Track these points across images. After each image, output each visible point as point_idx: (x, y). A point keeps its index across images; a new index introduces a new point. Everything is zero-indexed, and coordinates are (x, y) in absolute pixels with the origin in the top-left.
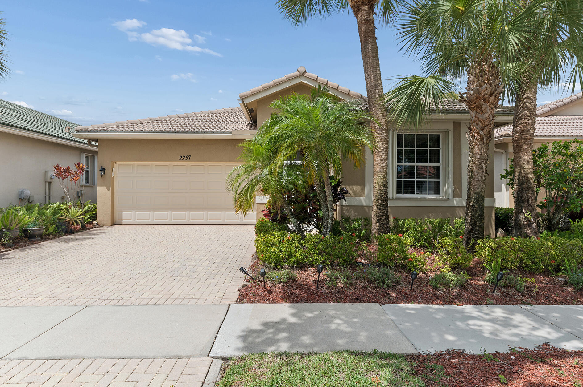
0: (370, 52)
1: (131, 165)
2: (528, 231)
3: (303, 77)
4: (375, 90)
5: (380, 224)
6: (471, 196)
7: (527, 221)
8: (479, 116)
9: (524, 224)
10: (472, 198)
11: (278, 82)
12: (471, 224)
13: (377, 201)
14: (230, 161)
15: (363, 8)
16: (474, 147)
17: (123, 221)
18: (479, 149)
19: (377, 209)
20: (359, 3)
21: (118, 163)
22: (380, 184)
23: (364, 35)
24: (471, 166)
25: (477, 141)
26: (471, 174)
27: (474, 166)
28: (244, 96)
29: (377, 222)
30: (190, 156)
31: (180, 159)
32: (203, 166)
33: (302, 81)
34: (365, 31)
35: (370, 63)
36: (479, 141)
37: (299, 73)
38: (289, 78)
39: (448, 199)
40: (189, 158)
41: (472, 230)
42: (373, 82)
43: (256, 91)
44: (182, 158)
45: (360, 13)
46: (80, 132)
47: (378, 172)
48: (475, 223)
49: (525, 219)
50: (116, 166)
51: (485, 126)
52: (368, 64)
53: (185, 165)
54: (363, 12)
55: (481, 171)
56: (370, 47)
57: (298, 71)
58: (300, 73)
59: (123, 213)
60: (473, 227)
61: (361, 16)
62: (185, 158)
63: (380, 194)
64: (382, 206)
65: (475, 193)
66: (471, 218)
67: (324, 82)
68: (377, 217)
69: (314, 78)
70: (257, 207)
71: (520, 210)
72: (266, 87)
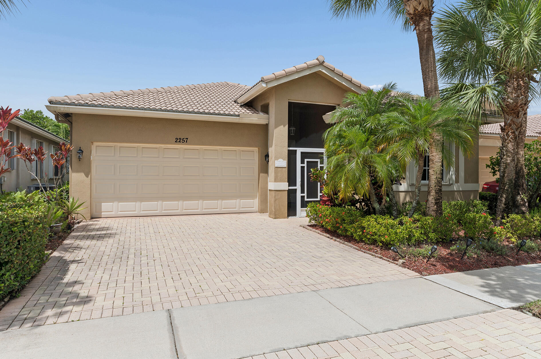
0: (432, 58)
1: (112, 147)
2: (524, 209)
3: (321, 66)
4: (435, 91)
5: (437, 206)
6: (505, 182)
7: (522, 201)
8: (515, 120)
9: (520, 203)
10: (506, 183)
11: (301, 69)
12: (505, 204)
13: (435, 186)
14: (230, 146)
15: (426, 18)
16: (508, 143)
17: (103, 213)
18: (513, 146)
19: (435, 194)
20: (422, 13)
21: (96, 144)
22: (438, 172)
23: (427, 42)
24: (505, 159)
25: (511, 139)
26: (506, 165)
27: (508, 158)
28: (269, 80)
29: (435, 205)
30: (187, 139)
31: (176, 142)
32: (198, 149)
33: (320, 70)
34: (427, 38)
35: (431, 67)
36: (513, 140)
37: (318, 62)
38: (310, 66)
39: (450, 185)
40: (186, 140)
41: (506, 208)
42: (434, 84)
43: (280, 76)
44: (178, 140)
45: (422, 22)
46: (55, 104)
47: (436, 162)
48: (508, 203)
49: (521, 199)
50: (93, 148)
51: (518, 128)
52: (430, 68)
53: (178, 149)
54: (425, 21)
55: (514, 162)
56: (432, 53)
57: (317, 59)
58: (320, 62)
59: (102, 204)
60: (507, 207)
61: (424, 25)
62: (181, 141)
63: (438, 180)
64: (440, 191)
65: (509, 180)
66: (506, 199)
67: (340, 73)
68: (435, 200)
69: (332, 68)
70: (275, 194)
71: (517, 192)
72: (290, 73)
